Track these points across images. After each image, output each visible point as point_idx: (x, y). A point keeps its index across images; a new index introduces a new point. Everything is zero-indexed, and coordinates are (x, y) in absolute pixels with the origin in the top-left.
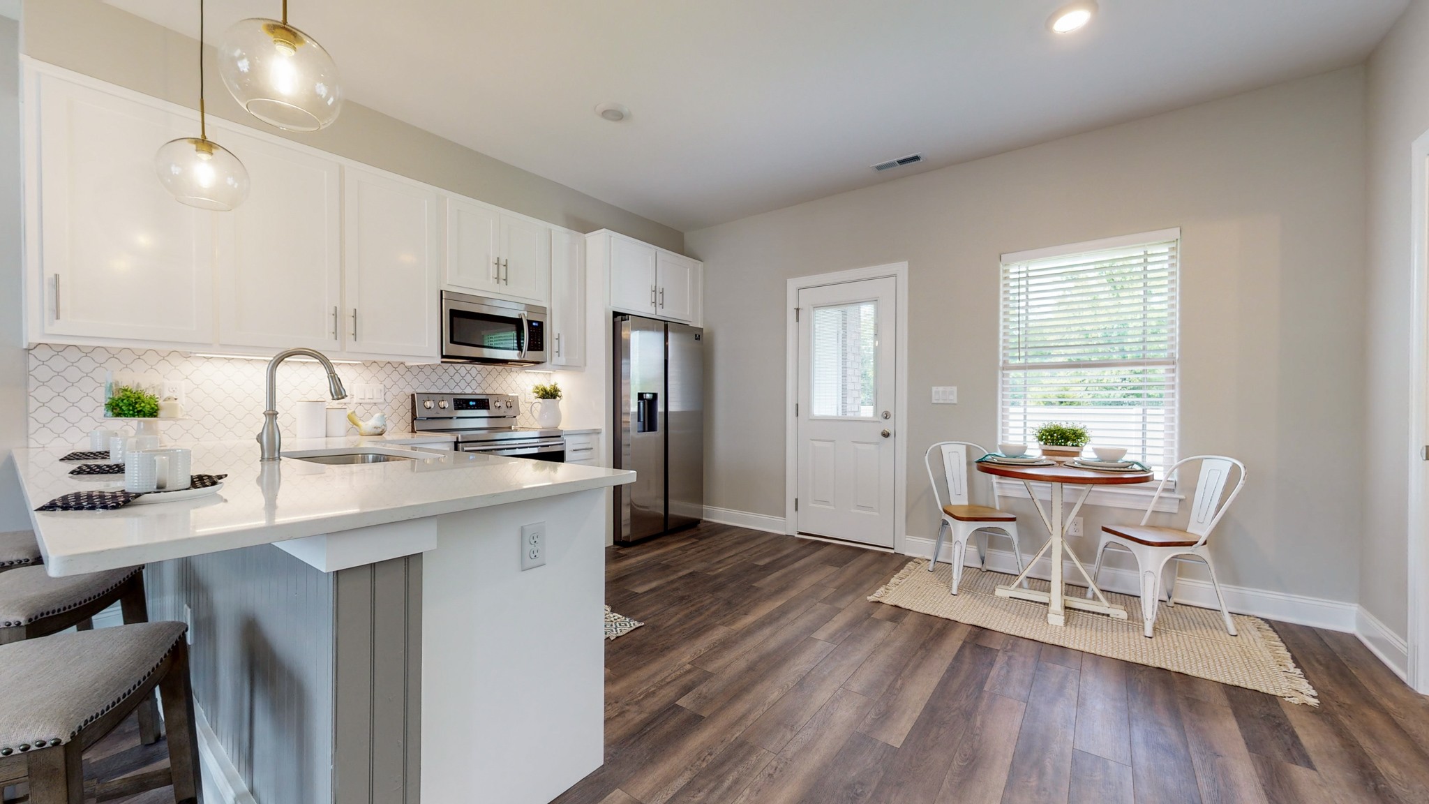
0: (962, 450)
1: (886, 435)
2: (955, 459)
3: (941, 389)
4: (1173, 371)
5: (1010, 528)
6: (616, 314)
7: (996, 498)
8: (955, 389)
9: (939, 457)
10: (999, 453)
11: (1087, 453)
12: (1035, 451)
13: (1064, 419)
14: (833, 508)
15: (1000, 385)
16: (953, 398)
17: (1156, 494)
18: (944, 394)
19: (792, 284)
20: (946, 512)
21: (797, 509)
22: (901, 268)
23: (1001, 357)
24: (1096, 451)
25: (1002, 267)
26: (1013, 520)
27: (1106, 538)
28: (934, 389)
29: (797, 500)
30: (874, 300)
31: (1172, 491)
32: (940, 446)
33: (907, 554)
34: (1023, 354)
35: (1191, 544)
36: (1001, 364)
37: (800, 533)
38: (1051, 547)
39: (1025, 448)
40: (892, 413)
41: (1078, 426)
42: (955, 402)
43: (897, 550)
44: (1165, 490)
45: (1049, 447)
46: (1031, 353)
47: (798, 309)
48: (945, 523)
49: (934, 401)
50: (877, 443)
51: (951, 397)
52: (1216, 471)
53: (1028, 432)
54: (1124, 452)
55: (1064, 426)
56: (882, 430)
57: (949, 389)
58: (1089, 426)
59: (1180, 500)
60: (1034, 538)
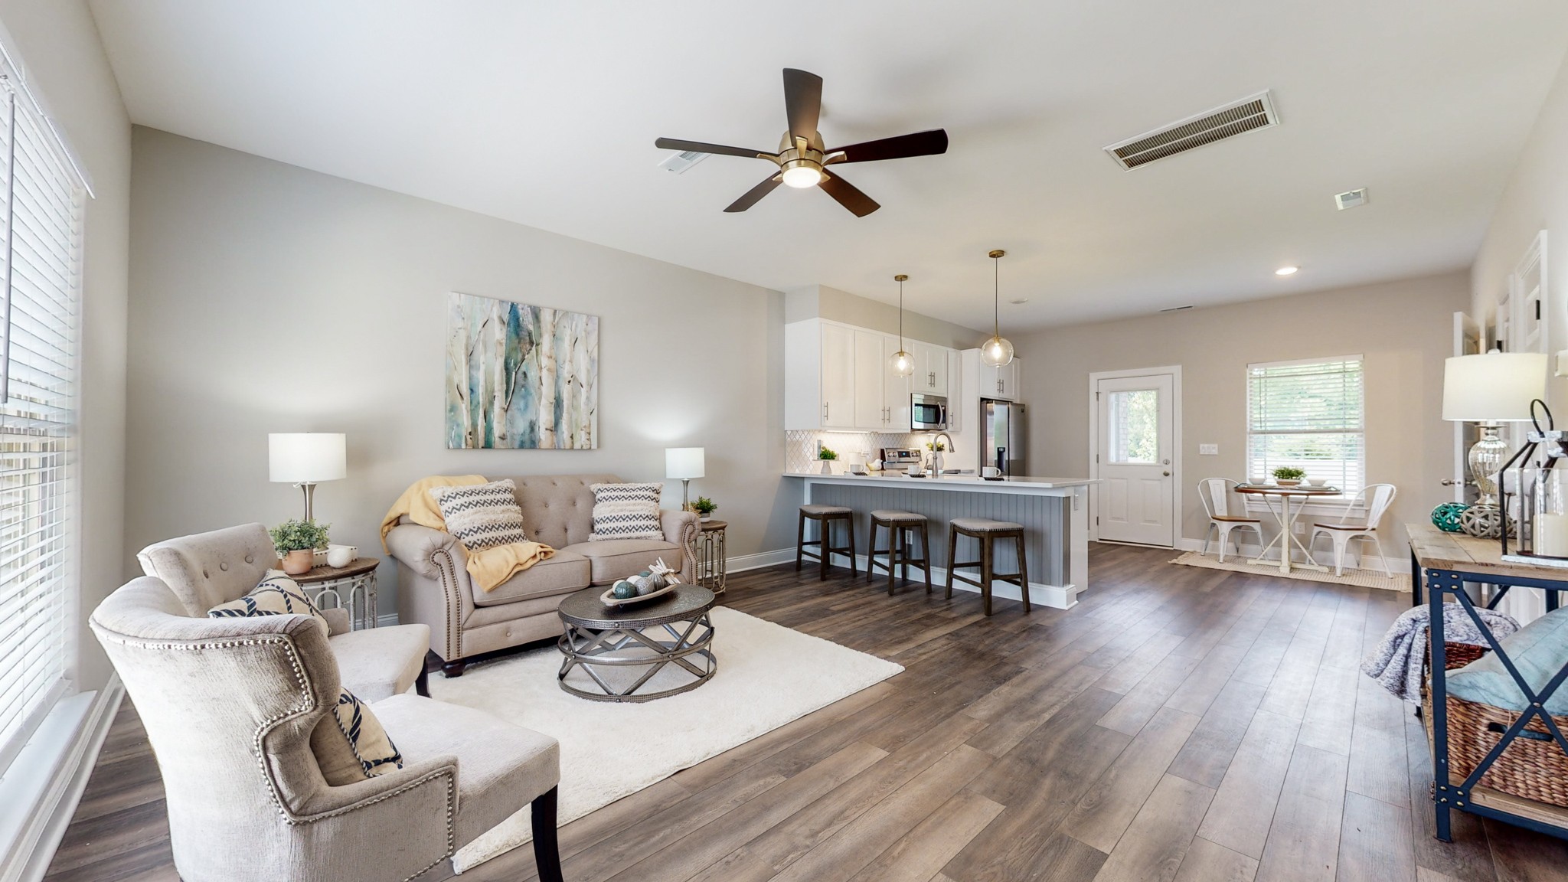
0: (1223, 483)
1: (1166, 474)
2: (1218, 489)
3: (1206, 446)
4: (1362, 436)
5: (1256, 526)
6: (982, 400)
7: (1247, 513)
8: (1216, 446)
9: (1207, 488)
10: (1248, 482)
11: (1305, 483)
12: (1272, 481)
13: (1291, 464)
14: (1126, 522)
15: (1248, 443)
16: (1215, 451)
17: (1349, 508)
18: (1209, 448)
19: (1093, 377)
20: (1214, 518)
21: (1098, 524)
22: (1177, 370)
23: (1248, 426)
24: (1310, 481)
25: (1248, 371)
26: (1258, 521)
27: (1317, 529)
28: (1201, 446)
29: (1098, 518)
30: (1157, 389)
31: (1362, 506)
32: (1207, 481)
33: (1183, 549)
34: (1263, 424)
35: (1364, 530)
36: (1248, 430)
37: (1101, 540)
38: (1282, 535)
39: (1264, 480)
40: (1171, 461)
41: (1299, 469)
42: (1216, 453)
43: (1175, 548)
44: (1354, 505)
45: (1281, 480)
46: (1268, 424)
47: (1098, 393)
48: (1214, 525)
49: (1201, 453)
50: (1159, 480)
51: (1214, 451)
52: (1384, 493)
53: (1268, 472)
54: (1324, 482)
55: (1291, 468)
56: (1163, 472)
57: (1212, 445)
58: (1306, 468)
59: (1366, 510)
60: (1271, 531)
